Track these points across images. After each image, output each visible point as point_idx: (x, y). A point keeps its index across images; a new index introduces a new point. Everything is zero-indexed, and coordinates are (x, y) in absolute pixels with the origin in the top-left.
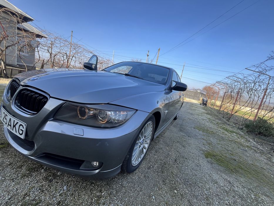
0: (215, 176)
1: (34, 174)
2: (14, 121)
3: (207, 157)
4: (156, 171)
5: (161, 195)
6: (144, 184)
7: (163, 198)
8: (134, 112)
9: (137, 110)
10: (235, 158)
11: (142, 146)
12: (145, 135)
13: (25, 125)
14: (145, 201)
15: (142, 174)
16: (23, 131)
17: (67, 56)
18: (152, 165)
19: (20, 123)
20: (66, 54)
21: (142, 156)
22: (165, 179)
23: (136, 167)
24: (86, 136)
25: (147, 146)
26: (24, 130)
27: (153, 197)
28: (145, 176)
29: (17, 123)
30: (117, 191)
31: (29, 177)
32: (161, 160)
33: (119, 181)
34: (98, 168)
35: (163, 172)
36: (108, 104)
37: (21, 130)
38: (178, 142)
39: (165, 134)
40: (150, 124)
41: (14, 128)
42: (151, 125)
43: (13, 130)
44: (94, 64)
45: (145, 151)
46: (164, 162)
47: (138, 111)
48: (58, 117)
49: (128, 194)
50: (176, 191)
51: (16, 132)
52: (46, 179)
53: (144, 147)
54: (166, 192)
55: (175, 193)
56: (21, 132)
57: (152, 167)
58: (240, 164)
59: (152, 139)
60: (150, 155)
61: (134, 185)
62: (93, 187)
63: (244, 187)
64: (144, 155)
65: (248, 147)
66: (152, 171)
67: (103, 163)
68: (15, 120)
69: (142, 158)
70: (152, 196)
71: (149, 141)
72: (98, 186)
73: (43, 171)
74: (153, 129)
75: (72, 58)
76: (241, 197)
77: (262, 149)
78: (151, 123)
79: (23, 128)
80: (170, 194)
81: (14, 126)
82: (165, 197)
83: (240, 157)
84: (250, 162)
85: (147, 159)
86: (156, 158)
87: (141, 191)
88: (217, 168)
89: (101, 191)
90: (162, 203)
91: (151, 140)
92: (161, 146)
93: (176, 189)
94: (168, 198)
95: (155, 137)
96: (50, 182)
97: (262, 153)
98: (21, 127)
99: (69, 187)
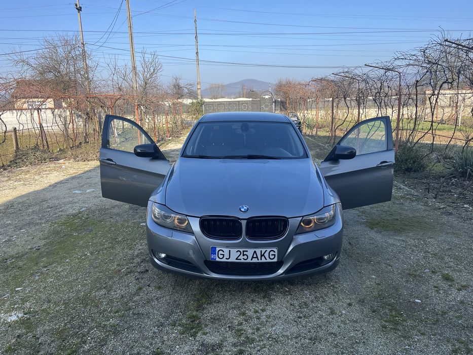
0: (391, 241)
2: (261, 251)
3: (372, 229)
10: (396, 217)
13: (277, 249)
16: (275, 255)
19: (269, 250)
26: (276, 253)
43: (261, 259)
47: (336, 205)
51: (266, 259)
58: (403, 222)
63: (414, 239)
65: (402, 197)
67: (337, 252)
76: (416, 246)
77: (416, 194)
81: (262, 256)
83: (400, 214)
84: (411, 216)
88: (388, 234)
93: (371, 261)
97: (418, 199)
98: (272, 253)
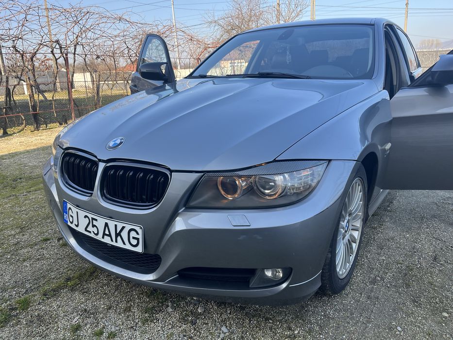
1: (160, 316)
2: (116, 226)
4: (391, 285)
5: (414, 324)
6: (372, 311)
7: (419, 327)
8: (325, 165)
9: (330, 161)
11: (347, 237)
12: (351, 211)
13: (141, 228)
14: (383, 337)
15: (361, 294)
16: (138, 239)
17: (61, 48)
18: (378, 276)
19: (128, 227)
20: (57, 42)
21: (352, 258)
22: (417, 297)
23: (345, 281)
24: (255, 226)
25: (356, 234)
26: (140, 237)
27: (399, 328)
28: (369, 297)
29: (123, 228)
30: (320, 326)
31: (155, 321)
32: (398, 264)
33: (317, 309)
34: (282, 280)
35: (408, 286)
36: (275, 161)
37: (134, 238)
38: (434, 216)
39: (392, 203)
40: (356, 183)
41: (119, 238)
42: (359, 185)
43: (116, 242)
44: (164, 63)
45: (355, 246)
46: (408, 267)
47: (332, 163)
48: (192, 204)
49: (344, 329)
50: (445, 314)
51: (124, 244)
52: (184, 320)
53: (352, 240)
54: (425, 319)
55: (446, 317)
56: (134, 242)
57: (379, 279)
59: (365, 220)
60: (367, 257)
61: (352, 314)
62: (273, 323)
64: (354, 255)
66: (383, 286)
67: (291, 269)
68: (116, 223)
69: (352, 262)
70: (396, 327)
71: (358, 224)
72: (280, 321)
73: (171, 310)
74: (364, 194)
75: (75, 49)
78: (359, 182)
79: (138, 233)
80: (433, 320)
81: (118, 235)
82: (422, 325)
85: (363, 265)
86: (383, 260)
87: (369, 322)
89: (290, 329)
90: (420, 335)
91: (363, 220)
92: (391, 234)
93: (445, 311)
94: (431, 326)
95: (371, 213)
96: (195, 324)
98: (133, 234)
99: (231, 328)
